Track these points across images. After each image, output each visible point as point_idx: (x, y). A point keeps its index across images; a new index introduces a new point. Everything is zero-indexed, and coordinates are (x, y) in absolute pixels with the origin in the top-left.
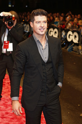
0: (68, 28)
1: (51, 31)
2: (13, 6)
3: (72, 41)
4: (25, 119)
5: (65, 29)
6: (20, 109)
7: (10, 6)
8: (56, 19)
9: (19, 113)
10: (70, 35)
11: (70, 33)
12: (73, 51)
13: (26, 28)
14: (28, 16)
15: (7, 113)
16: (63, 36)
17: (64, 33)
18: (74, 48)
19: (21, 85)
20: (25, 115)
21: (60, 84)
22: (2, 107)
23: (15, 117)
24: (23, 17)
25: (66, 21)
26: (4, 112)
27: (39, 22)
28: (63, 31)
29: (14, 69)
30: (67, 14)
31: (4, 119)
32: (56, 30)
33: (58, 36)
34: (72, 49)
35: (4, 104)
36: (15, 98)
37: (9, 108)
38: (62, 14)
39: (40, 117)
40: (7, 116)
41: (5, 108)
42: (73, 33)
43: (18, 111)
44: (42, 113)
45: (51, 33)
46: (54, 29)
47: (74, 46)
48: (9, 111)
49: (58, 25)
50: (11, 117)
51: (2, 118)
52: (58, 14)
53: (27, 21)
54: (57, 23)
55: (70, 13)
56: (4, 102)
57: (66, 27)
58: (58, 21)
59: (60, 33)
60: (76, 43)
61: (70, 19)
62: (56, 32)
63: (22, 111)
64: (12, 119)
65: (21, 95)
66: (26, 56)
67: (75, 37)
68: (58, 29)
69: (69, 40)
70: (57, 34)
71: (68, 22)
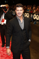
0: (34, 13)
1: (25, 14)
2: (7, 2)
3: (36, 19)
4: (12, 57)
5: (33, 13)
6: (10, 53)
7: (5, 2)
8: (28, 8)
9: (10, 55)
10: (35, 16)
11: (35, 15)
12: (36, 24)
13: (14, 13)
14: (15, 7)
15: (4, 55)
16: (31, 17)
17: (32, 15)
18: (37, 22)
19: (11, 41)
20: (12, 55)
21: (30, 40)
22: (2, 51)
23: (8, 56)
24: (12, 7)
25: (33, 9)
26: (2, 54)
27: (18, 10)
28: (32, 14)
29: (7, 33)
30: (33, 6)
31: (3, 57)
32: (28, 14)
33: (29, 17)
34: (36, 23)
35: (2, 50)
36: (8, 47)
37: (5, 52)
38: (31, 6)
39: (20, 56)
40: (4, 56)
41: (3, 52)
42: (36, 15)
43: (9, 54)
44: (21, 54)
45: (26, 15)
46: (27, 13)
47: (37, 21)
48: (5, 54)
49: (29, 11)
50: (6, 56)
51: (2, 57)
52: (29, 6)
53: (14, 9)
54: (28, 10)
55: (35, 5)
56: (2, 49)
57: (33, 12)
58: (29, 9)
59: (30, 15)
60: (38, 20)
61: (35, 8)
62: (28, 15)
63: (11, 53)
64: (7, 57)
65: (10, 45)
66: (13, 27)
67: (37, 17)
68: (29, 13)
69: (34, 19)
70: (28, 16)
71: (34, 10)
